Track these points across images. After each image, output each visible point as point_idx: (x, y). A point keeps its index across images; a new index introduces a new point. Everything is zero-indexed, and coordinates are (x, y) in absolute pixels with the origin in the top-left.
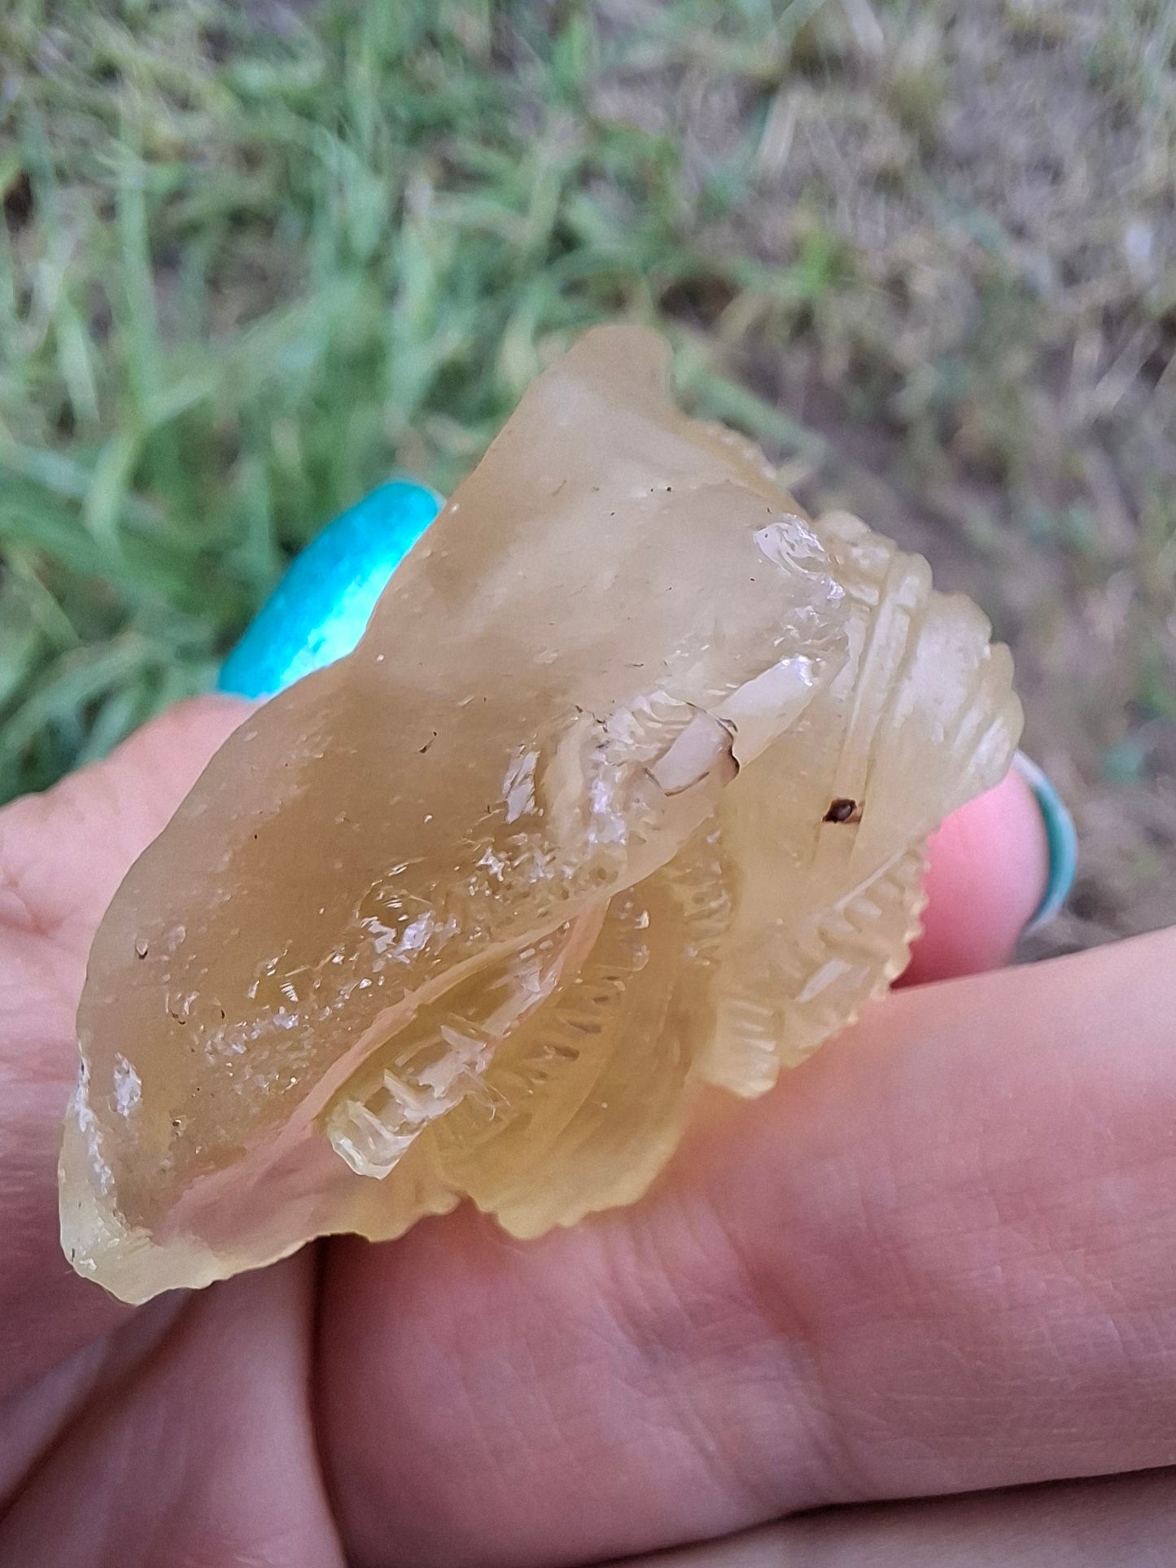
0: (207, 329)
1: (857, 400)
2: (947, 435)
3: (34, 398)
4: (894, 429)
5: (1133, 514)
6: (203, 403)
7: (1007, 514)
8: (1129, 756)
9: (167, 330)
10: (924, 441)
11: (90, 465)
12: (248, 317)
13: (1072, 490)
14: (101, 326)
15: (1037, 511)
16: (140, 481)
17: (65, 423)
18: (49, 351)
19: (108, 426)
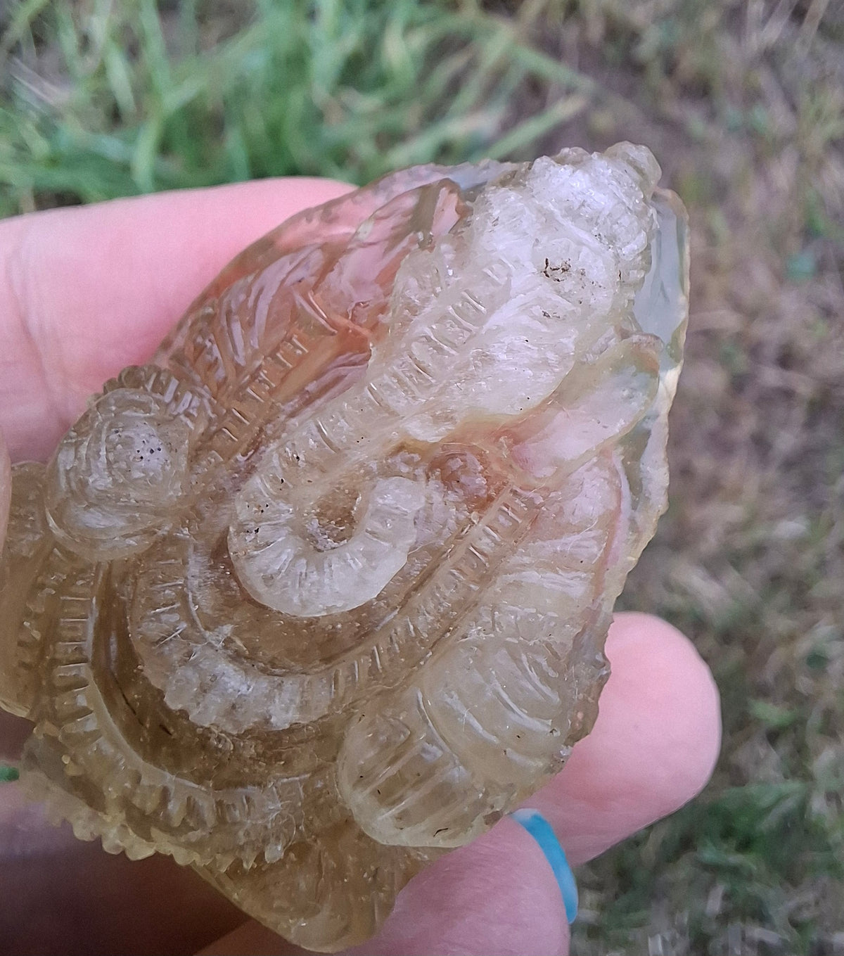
0: (199, 48)
1: (612, 52)
2: (670, 68)
3: (95, 102)
4: (636, 68)
5: (794, 108)
6: (201, 96)
7: (712, 116)
8: (805, 262)
9: (172, 51)
10: (656, 75)
11: (131, 141)
12: (224, 38)
13: (753, 96)
14: (133, 51)
15: (731, 112)
16: (164, 148)
17: (115, 116)
18: (102, 72)
19: (141, 115)
